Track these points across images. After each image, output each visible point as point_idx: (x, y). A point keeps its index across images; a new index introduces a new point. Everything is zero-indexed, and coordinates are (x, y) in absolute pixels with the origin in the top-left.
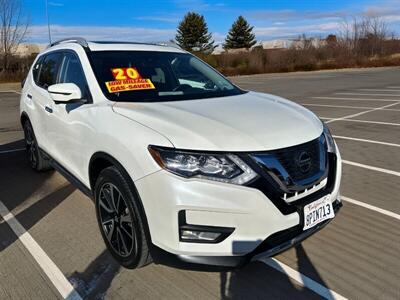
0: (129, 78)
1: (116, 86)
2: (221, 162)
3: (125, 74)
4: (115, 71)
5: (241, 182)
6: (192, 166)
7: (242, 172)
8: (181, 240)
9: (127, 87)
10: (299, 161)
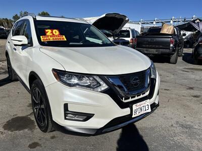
0: (53, 34)
1: (46, 38)
2: (90, 80)
3: (52, 32)
4: (47, 31)
5: (99, 90)
6: (75, 81)
7: (100, 85)
8: (65, 119)
9: (51, 39)
10: (132, 82)
